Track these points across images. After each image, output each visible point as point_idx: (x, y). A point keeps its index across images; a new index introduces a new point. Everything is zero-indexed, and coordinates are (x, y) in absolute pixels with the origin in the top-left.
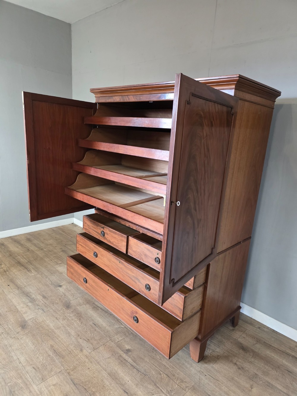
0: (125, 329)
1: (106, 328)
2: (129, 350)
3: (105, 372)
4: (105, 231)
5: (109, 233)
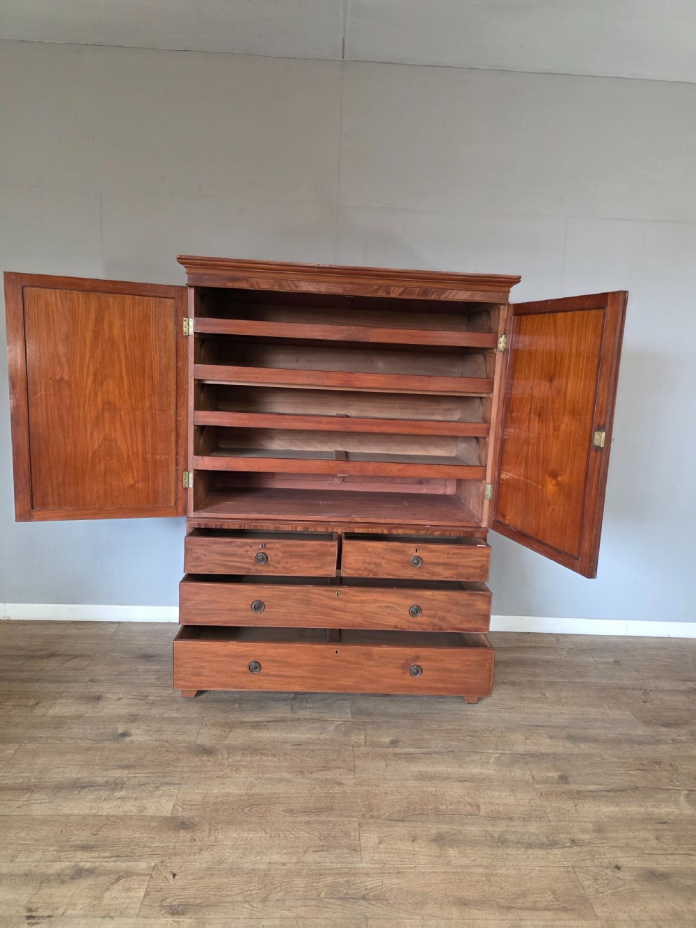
0: (346, 723)
2: (393, 741)
3: (409, 782)
4: (268, 552)
5: (284, 552)
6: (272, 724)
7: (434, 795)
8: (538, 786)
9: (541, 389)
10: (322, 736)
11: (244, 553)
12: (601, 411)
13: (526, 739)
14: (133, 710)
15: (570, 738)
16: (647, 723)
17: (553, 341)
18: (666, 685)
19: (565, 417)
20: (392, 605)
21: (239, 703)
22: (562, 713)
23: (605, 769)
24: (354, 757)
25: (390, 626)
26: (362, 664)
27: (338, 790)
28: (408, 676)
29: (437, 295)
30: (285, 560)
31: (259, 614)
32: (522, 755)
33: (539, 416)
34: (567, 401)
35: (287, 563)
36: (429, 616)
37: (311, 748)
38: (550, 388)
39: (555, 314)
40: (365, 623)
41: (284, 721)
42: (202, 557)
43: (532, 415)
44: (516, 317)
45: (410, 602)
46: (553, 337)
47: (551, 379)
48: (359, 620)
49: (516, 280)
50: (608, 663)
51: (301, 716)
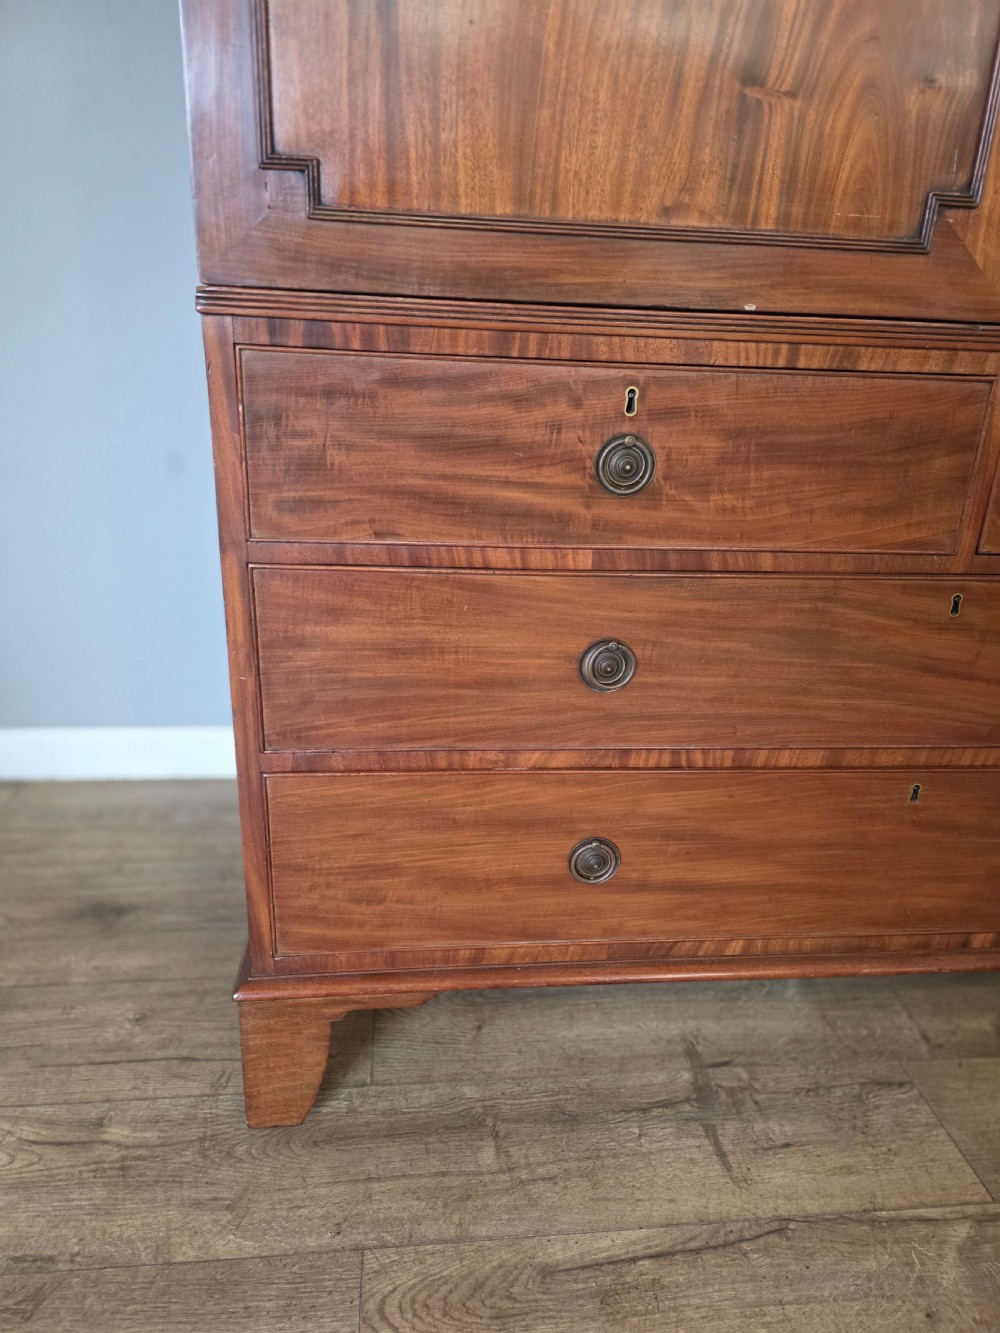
6: (677, 1273)
11: (541, 436)
21: (496, 1136)
42: (336, 457)
51: (785, 1208)
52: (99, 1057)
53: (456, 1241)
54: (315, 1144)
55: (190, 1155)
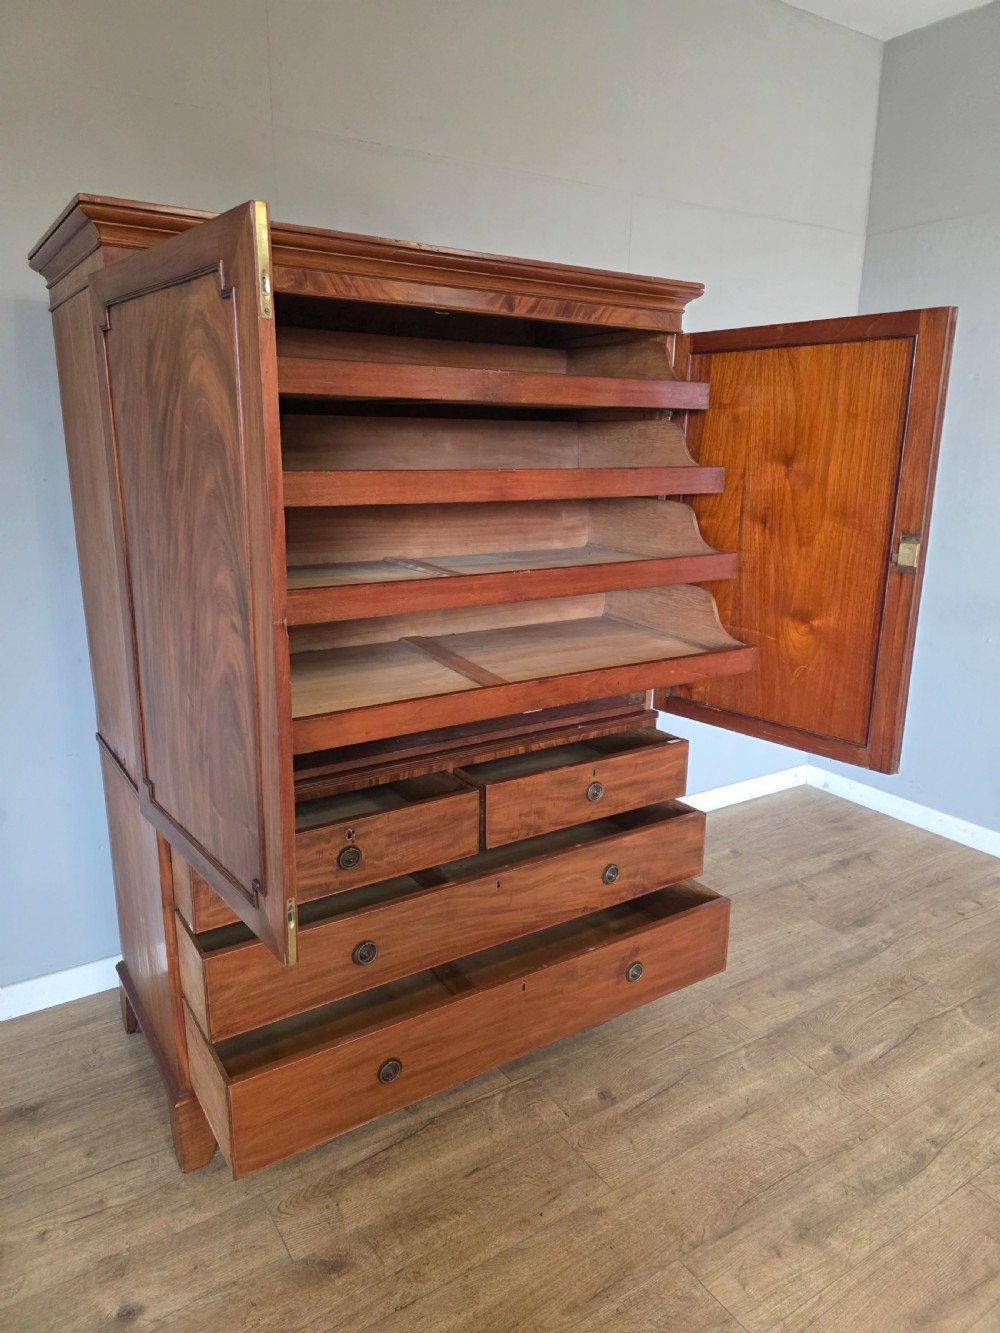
0: (511, 1092)
1: (498, 1140)
2: (601, 1093)
3: (684, 1154)
4: (359, 843)
5: (390, 835)
6: (396, 1151)
7: (733, 1159)
8: (826, 1078)
9: (768, 478)
10: (496, 1135)
11: (316, 856)
12: (911, 509)
13: (750, 1011)
14: (99, 1247)
15: (792, 985)
16: (842, 928)
17: (790, 396)
18: (808, 866)
19: (826, 522)
20: (578, 876)
22: (750, 952)
23: (865, 1015)
24: (576, 1151)
25: (577, 910)
26: (561, 992)
27: (606, 1223)
28: (624, 984)
29: (584, 315)
30: (393, 848)
31: (371, 966)
32: (768, 1037)
33: (764, 523)
34: (829, 494)
35: (395, 853)
36: (629, 876)
37: (499, 1166)
38: (787, 475)
39: (792, 349)
40: (541, 919)
41: (411, 1135)
43: (747, 522)
44: (698, 356)
45: (603, 863)
46: (790, 389)
47: (788, 461)
48: (531, 918)
49: (695, 290)
50: (727, 858)
51: (431, 1114)
52: (79, 1177)
53: (301, 1177)
54: (219, 1169)
55: (158, 1196)
